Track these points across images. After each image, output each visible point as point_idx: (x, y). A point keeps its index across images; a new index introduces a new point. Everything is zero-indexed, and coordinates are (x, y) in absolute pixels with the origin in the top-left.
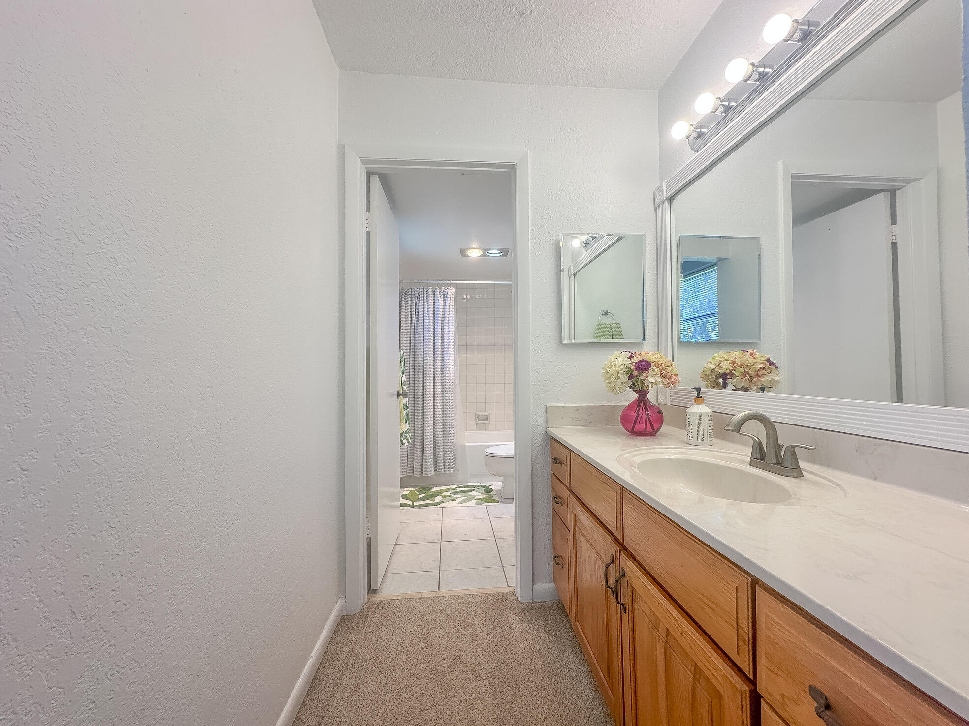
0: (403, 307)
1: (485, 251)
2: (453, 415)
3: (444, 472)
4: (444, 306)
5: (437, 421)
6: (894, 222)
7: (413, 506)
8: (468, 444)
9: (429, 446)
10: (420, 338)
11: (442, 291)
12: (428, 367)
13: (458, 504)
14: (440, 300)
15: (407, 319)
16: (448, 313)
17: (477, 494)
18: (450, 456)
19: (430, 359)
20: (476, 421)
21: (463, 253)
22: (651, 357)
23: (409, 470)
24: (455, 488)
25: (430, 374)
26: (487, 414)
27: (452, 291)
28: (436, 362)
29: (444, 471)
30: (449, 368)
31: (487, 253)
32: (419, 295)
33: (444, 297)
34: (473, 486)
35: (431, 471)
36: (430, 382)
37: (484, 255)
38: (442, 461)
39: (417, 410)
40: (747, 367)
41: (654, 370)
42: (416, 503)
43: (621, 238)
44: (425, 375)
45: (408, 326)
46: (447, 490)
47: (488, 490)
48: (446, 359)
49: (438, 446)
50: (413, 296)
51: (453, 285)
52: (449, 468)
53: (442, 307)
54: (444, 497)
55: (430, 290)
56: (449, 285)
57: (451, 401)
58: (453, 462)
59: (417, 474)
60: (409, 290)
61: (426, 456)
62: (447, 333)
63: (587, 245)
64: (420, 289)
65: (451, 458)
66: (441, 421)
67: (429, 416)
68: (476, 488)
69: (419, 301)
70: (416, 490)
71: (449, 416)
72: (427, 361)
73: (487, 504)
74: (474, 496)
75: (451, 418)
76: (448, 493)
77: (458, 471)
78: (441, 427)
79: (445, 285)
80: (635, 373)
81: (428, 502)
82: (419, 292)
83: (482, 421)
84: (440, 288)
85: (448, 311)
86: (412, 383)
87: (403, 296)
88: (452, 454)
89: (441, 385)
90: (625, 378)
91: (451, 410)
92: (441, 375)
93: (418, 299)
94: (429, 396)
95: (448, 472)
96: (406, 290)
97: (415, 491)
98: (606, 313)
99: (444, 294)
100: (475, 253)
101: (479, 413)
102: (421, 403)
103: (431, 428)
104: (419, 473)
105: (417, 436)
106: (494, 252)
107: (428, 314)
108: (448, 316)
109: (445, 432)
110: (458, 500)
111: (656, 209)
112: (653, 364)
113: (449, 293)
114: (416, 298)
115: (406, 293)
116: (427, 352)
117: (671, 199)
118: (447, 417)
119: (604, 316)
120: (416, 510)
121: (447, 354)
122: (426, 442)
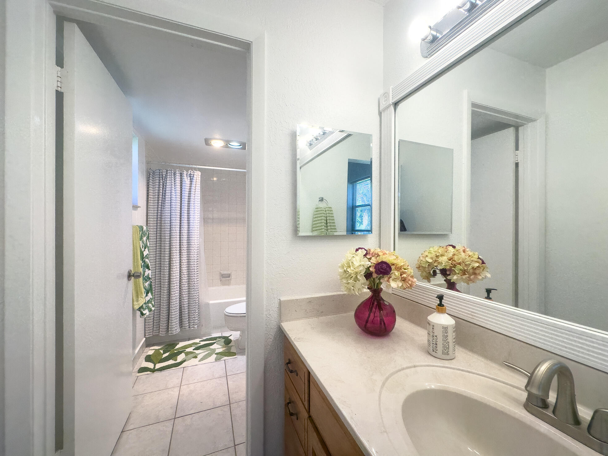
0: (150, 186)
1: (227, 142)
2: (198, 279)
3: (188, 329)
4: (191, 186)
5: (183, 286)
6: (517, 148)
7: (153, 371)
8: (211, 302)
9: (174, 308)
10: (167, 214)
11: (189, 173)
12: (174, 239)
13: (200, 361)
14: (187, 181)
15: (154, 197)
16: (194, 193)
17: (218, 347)
18: (194, 315)
19: (176, 233)
20: (220, 279)
21: (207, 142)
22: (389, 258)
23: (155, 330)
24: (199, 342)
25: (176, 245)
26: (229, 273)
27: (197, 175)
28: (183, 235)
29: (189, 327)
30: (194, 240)
31: (228, 145)
32: (166, 176)
33: (190, 179)
34: (215, 337)
35: (176, 330)
36: (176, 253)
37: (226, 146)
38: (187, 320)
39: (164, 277)
40: (466, 265)
41: (395, 275)
42: (158, 366)
43: (349, 135)
44: (171, 247)
45: (155, 203)
46: (190, 346)
47: (227, 341)
48: (192, 232)
49: (184, 307)
50: (161, 176)
51: (199, 170)
52: (193, 325)
53: (189, 188)
54: (187, 354)
55: (177, 172)
56: (195, 169)
57: (195, 268)
58: (197, 320)
59: (162, 333)
60: (157, 171)
61: (172, 318)
62: (193, 210)
63: (311, 145)
64: (167, 171)
65: (195, 316)
66: (187, 285)
67: (175, 282)
68: (218, 339)
69: (166, 181)
70: (161, 349)
71: (194, 281)
72: (174, 234)
73: (225, 358)
74: (214, 350)
75: (196, 283)
76: (190, 349)
77: (202, 326)
78: (187, 290)
79: (192, 169)
80: (375, 275)
81: (171, 362)
82: (167, 173)
83: (225, 278)
84: (187, 171)
85: (194, 191)
86: (159, 254)
87: (151, 176)
88: (196, 313)
89: (187, 254)
90: (362, 279)
91: (195, 275)
92: (187, 246)
93: (166, 179)
94: (175, 264)
95: (193, 328)
96: (154, 171)
97: (159, 349)
98: (322, 200)
99: (190, 177)
100: (217, 144)
101: (222, 272)
102: (167, 271)
103: (176, 292)
104: (164, 333)
105: (163, 300)
106: (235, 145)
107: (175, 193)
108: (194, 196)
109: (190, 295)
110: (200, 357)
111: (380, 114)
112: (393, 267)
113: (195, 176)
114: (164, 178)
115: (154, 173)
116: (174, 226)
117: (396, 104)
118: (192, 282)
119: (320, 202)
120: (157, 374)
121: (192, 228)
122: (172, 305)
